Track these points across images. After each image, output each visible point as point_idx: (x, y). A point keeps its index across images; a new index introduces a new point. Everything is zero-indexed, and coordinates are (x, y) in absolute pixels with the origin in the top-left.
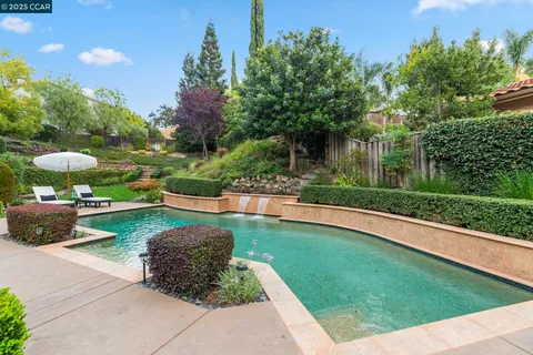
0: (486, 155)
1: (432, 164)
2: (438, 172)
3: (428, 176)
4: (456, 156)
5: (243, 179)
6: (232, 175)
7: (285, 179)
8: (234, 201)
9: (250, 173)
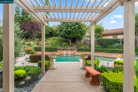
0: (106, 43)
2: (99, 46)
3: (97, 46)
4: (102, 43)
5: (60, 47)
6: (58, 46)
7: (70, 47)
8: (61, 52)
9: (61, 46)
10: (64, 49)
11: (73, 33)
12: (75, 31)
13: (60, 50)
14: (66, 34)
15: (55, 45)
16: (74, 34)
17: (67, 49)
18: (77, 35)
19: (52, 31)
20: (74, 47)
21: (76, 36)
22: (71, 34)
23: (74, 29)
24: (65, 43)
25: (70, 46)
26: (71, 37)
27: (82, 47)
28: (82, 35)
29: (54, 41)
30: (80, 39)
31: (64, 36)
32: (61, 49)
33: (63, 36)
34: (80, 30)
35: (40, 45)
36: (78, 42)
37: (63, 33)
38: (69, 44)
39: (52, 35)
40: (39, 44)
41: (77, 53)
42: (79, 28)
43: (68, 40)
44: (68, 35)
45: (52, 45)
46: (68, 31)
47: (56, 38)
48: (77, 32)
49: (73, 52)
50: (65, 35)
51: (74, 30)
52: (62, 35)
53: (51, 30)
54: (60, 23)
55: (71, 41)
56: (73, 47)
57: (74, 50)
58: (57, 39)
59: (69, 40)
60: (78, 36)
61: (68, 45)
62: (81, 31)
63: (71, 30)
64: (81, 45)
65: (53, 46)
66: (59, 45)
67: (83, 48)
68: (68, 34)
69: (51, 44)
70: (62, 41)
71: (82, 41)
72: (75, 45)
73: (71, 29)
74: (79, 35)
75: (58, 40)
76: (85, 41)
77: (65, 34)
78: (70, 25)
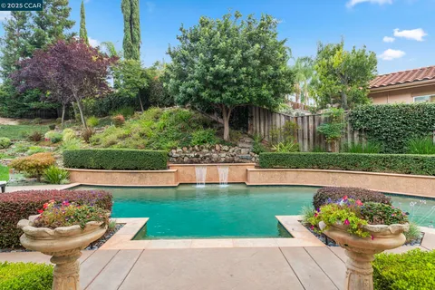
0: (397, 128)
1: (356, 135)
2: (360, 140)
3: (353, 143)
4: (376, 128)
5: (179, 150)
6: (169, 145)
7: (226, 148)
8: (185, 172)
9: (186, 143)
10: (198, 156)
11: (239, 82)
12: (248, 74)
13: (179, 161)
14: (207, 91)
15: (158, 139)
16: (240, 90)
17: (211, 158)
18: (254, 94)
19: (151, 84)
20: (244, 148)
21: (250, 96)
22: (231, 89)
23: (241, 66)
24: (202, 132)
25: (223, 143)
26: (228, 101)
27: (278, 149)
28: (276, 95)
29: (156, 125)
30: (269, 113)
31: (199, 99)
32: (186, 159)
33: (194, 98)
34: (271, 68)
35: (98, 141)
36: (259, 127)
37: (193, 86)
38: (220, 134)
39: (150, 100)
40: (93, 138)
41: (258, 177)
42: (265, 61)
43: (214, 117)
44: (217, 92)
45: (146, 141)
46: (217, 75)
47: (167, 110)
48: (256, 80)
49: (237, 172)
50: (204, 95)
51: (244, 69)
52: (190, 96)
53: (144, 80)
54: (180, 44)
55: (231, 125)
56: (237, 149)
57: (242, 160)
58: (171, 114)
59: (220, 120)
60: (262, 99)
61: (218, 139)
62: (273, 77)
63: (230, 69)
64: (274, 140)
65: (148, 146)
66: (177, 138)
67: (283, 152)
68: (216, 87)
69: (142, 135)
70: (188, 125)
71: (280, 122)
72: (248, 140)
73: (227, 65)
74: (265, 92)
75: (172, 119)
76: (293, 121)
77: (203, 91)
78: (222, 45)
